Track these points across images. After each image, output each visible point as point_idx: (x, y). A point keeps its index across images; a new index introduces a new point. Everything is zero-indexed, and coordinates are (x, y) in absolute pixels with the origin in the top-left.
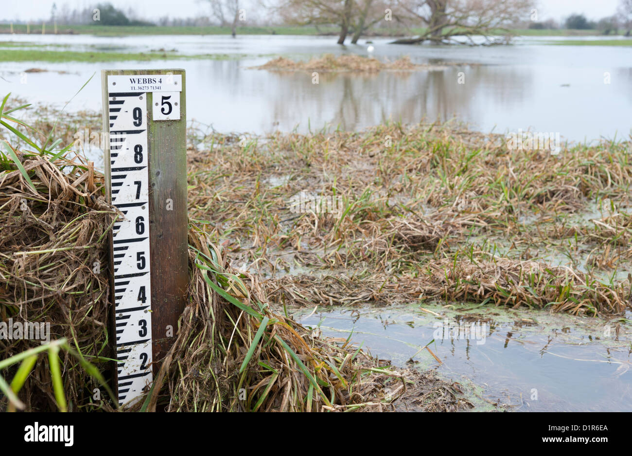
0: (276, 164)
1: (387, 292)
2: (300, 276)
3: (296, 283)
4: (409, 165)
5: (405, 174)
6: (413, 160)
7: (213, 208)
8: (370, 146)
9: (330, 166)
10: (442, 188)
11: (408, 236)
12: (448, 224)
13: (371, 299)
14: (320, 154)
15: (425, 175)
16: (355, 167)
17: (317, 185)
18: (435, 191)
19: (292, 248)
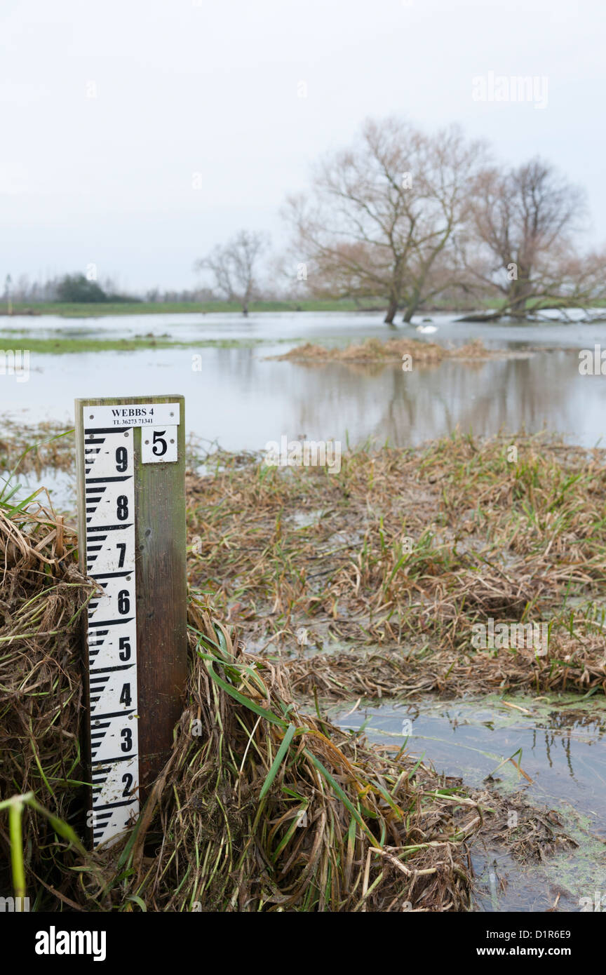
0: (303, 494)
1: (456, 679)
2: (337, 656)
3: (331, 665)
4: (483, 495)
5: (477, 510)
6: (489, 488)
7: (218, 558)
8: (430, 469)
9: (376, 497)
10: (530, 529)
11: (484, 598)
12: (539, 580)
13: (433, 689)
14: (363, 481)
15: (506, 509)
16: (410, 498)
17: (358, 524)
18: (520, 532)
19: (326, 615)
